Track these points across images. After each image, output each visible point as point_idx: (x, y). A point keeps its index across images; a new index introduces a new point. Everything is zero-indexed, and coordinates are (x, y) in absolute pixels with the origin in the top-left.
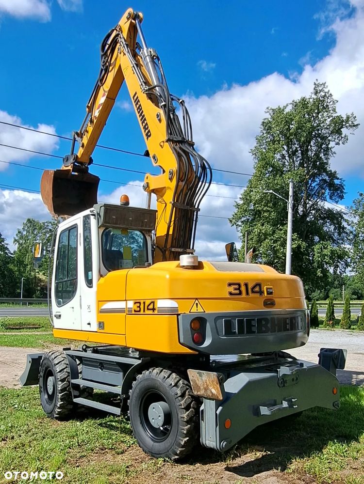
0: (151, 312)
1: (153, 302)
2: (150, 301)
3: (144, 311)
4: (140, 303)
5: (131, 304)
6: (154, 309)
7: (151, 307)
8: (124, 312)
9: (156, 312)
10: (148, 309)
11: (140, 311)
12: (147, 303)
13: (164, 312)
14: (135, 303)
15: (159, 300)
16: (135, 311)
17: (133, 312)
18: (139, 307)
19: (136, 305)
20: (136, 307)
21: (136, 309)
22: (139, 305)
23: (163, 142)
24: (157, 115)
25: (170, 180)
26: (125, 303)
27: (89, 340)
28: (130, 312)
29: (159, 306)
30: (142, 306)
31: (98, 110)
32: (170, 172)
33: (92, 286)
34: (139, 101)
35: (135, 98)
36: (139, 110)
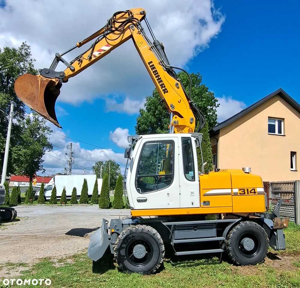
0: (253, 194)
1: (254, 189)
2: (252, 189)
3: (248, 193)
4: (244, 190)
5: (236, 190)
6: (255, 193)
7: (253, 191)
8: (230, 194)
9: (257, 194)
10: (251, 192)
11: (245, 193)
12: (249, 190)
13: (260, 193)
14: (240, 190)
15: (257, 188)
16: (240, 194)
17: (239, 194)
18: (244, 192)
19: (241, 191)
20: (241, 192)
21: (241, 193)
22: (243, 191)
23: (181, 100)
24: (177, 84)
25: (191, 123)
26: (230, 190)
27: (189, 214)
28: (236, 194)
29: (258, 191)
30: (246, 191)
31: (99, 53)
32: (192, 119)
33: (195, 180)
34: (155, 68)
35: (151, 64)
36: (155, 73)
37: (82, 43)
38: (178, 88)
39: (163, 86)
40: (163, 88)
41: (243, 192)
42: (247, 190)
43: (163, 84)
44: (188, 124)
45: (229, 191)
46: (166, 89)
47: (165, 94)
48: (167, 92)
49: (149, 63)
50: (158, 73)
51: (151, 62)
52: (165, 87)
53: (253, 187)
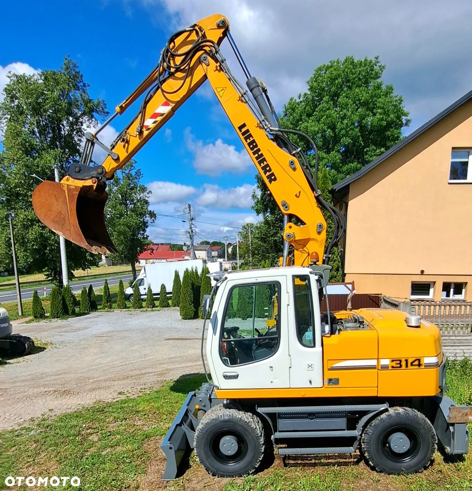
0: (417, 367)
1: (419, 360)
2: (414, 359)
3: (407, 366)
4: (400, 361)
5: (385, 362)
6: (419, 365)
7: (417, 363)
8: (375, 368)
9: (422, 367)
10: (412, 365)
11: (401, 366)
12: (410, 361)
13: (428, 366)
14: (393, 361)
15: (425, 358)
16: (393, 367)
17: (390, 368)
18: (400, 364)
19: (395, 362)
20: (394, 364)
21: (395, 366)
22: (398, 362)
23: (300, 192)
24: (292, 163)
25: (319, 233)
26: (376, 360)
27: (305, 396)
28: (385, 367)
29: (425, 362)
30: (404, 363)
31: (153, 120)
32: (320, 226)
33: (314, 346)
34: (250, 136)
35: (244, 130)
36: (251, 146)
37: (123, 105)
38: (294, 169)
39: (268, 169)
40: (268, 174)
41: (398, 364)
42: (407, 361)
43: (268, 165)
44: (313, 234)
45: (374, 362)
46: (273, 174)
47: (270, 183)
48: (275, 179)
49: (240, 128)
50: (256, 146)
51: (244, 125)
52: (270, 170)
53: (417, 356)
